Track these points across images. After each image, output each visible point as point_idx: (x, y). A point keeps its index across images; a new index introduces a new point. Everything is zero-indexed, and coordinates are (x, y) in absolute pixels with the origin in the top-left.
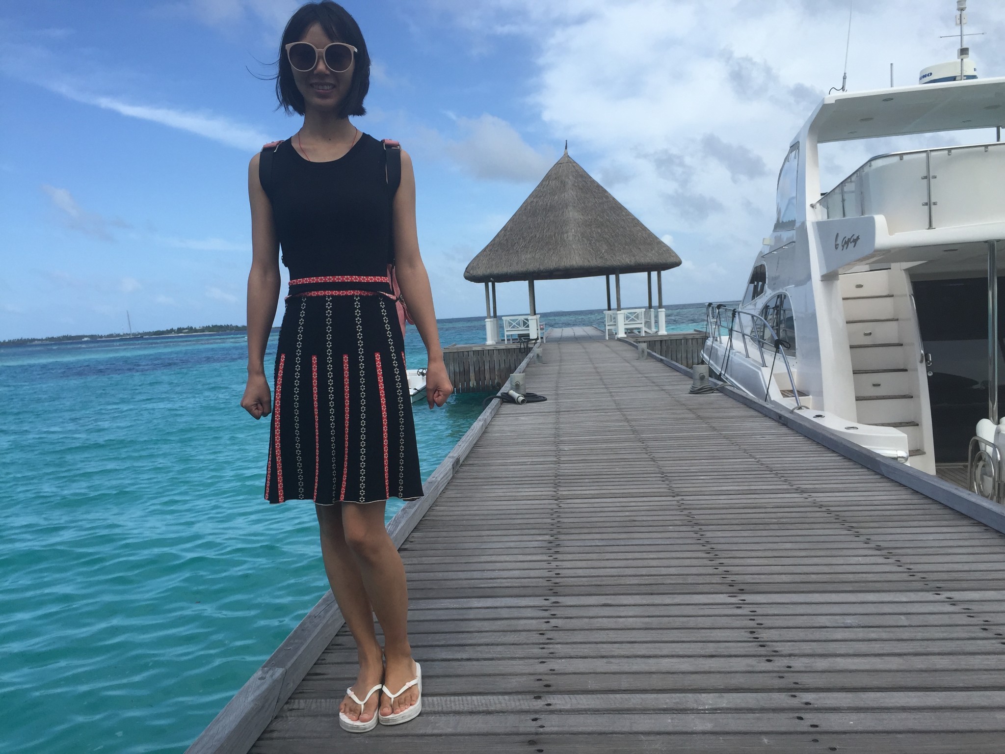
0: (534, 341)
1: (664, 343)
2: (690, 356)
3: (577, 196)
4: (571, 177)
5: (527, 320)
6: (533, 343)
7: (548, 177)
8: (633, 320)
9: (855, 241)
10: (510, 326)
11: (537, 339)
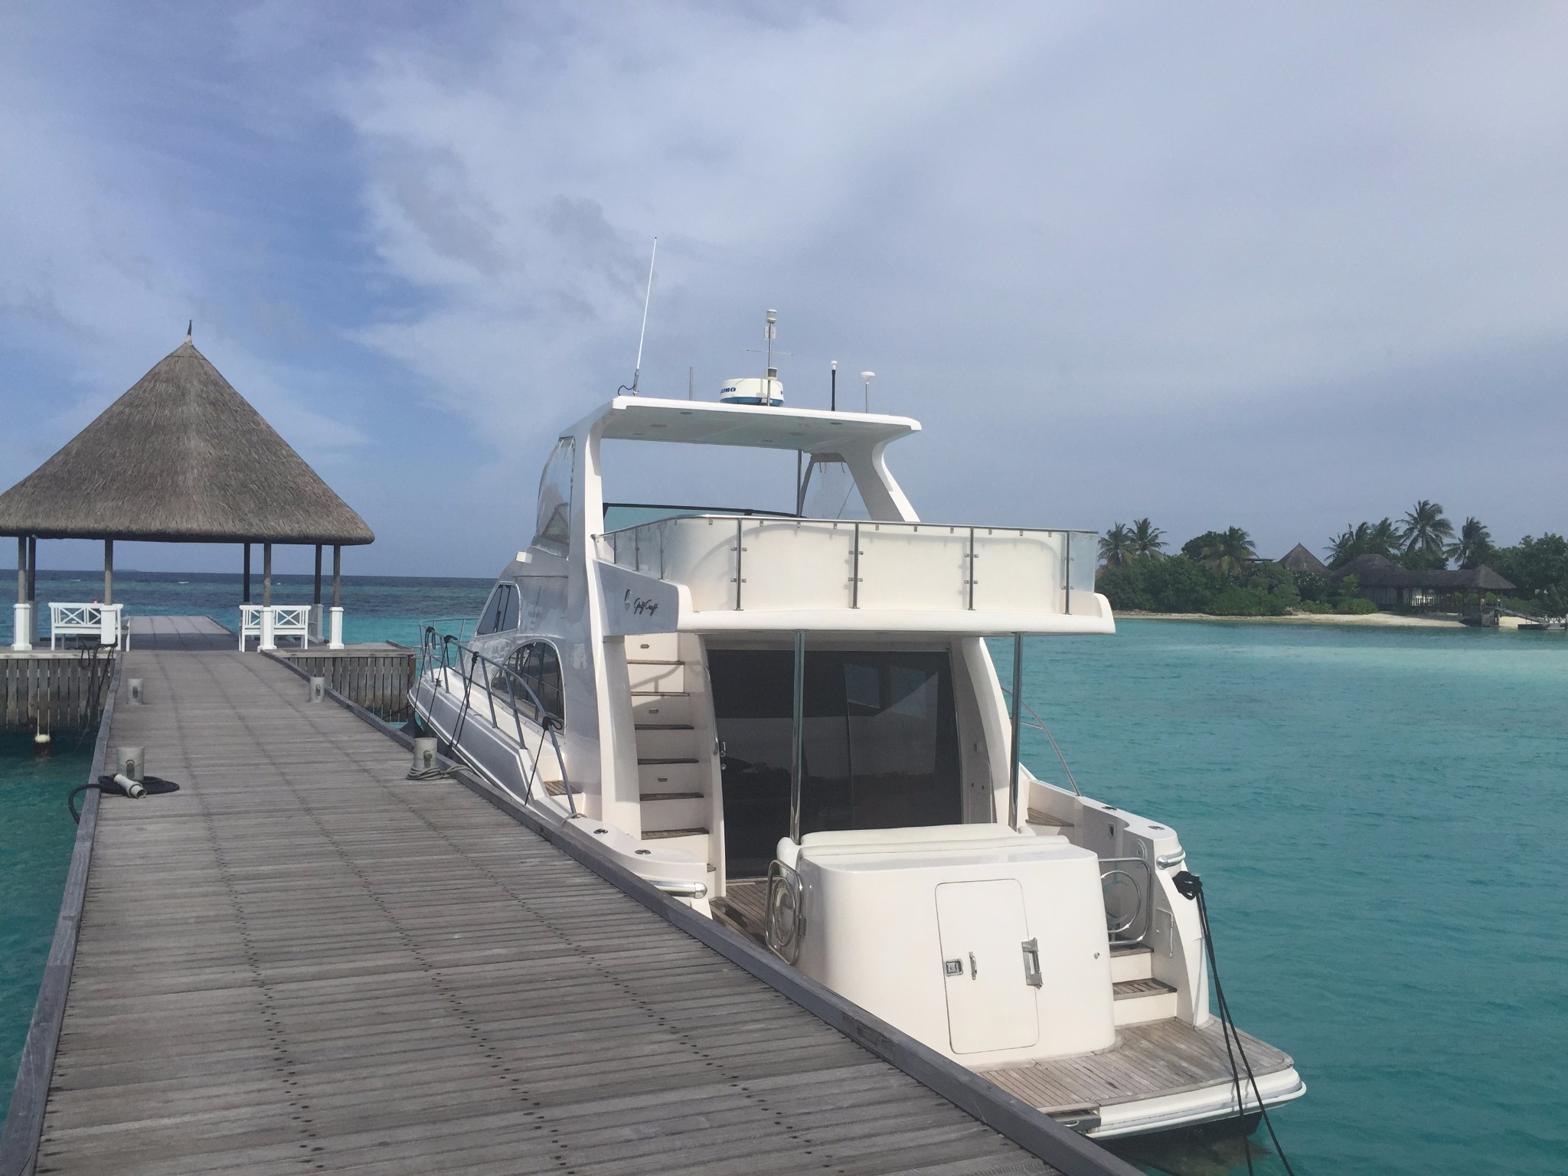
0: (109, 649)
1: (338, 663)
2: (379, 684)
3: (204, 415)
4: (195, 383)
5: (98, 611)
6: (107, 651)
7: (153, 376)
8: (288, 622)
9: (653, 609)
10: (62, 620)
11: (115, 645)
